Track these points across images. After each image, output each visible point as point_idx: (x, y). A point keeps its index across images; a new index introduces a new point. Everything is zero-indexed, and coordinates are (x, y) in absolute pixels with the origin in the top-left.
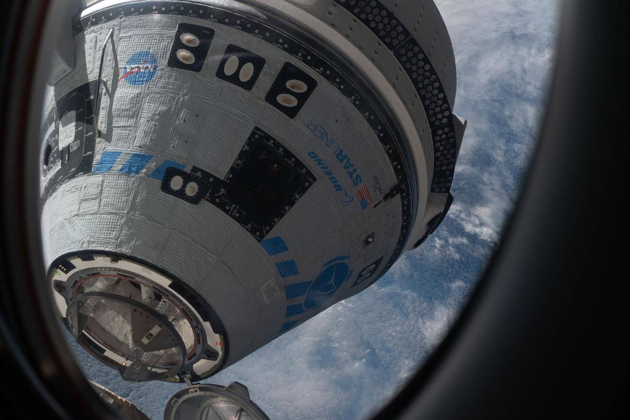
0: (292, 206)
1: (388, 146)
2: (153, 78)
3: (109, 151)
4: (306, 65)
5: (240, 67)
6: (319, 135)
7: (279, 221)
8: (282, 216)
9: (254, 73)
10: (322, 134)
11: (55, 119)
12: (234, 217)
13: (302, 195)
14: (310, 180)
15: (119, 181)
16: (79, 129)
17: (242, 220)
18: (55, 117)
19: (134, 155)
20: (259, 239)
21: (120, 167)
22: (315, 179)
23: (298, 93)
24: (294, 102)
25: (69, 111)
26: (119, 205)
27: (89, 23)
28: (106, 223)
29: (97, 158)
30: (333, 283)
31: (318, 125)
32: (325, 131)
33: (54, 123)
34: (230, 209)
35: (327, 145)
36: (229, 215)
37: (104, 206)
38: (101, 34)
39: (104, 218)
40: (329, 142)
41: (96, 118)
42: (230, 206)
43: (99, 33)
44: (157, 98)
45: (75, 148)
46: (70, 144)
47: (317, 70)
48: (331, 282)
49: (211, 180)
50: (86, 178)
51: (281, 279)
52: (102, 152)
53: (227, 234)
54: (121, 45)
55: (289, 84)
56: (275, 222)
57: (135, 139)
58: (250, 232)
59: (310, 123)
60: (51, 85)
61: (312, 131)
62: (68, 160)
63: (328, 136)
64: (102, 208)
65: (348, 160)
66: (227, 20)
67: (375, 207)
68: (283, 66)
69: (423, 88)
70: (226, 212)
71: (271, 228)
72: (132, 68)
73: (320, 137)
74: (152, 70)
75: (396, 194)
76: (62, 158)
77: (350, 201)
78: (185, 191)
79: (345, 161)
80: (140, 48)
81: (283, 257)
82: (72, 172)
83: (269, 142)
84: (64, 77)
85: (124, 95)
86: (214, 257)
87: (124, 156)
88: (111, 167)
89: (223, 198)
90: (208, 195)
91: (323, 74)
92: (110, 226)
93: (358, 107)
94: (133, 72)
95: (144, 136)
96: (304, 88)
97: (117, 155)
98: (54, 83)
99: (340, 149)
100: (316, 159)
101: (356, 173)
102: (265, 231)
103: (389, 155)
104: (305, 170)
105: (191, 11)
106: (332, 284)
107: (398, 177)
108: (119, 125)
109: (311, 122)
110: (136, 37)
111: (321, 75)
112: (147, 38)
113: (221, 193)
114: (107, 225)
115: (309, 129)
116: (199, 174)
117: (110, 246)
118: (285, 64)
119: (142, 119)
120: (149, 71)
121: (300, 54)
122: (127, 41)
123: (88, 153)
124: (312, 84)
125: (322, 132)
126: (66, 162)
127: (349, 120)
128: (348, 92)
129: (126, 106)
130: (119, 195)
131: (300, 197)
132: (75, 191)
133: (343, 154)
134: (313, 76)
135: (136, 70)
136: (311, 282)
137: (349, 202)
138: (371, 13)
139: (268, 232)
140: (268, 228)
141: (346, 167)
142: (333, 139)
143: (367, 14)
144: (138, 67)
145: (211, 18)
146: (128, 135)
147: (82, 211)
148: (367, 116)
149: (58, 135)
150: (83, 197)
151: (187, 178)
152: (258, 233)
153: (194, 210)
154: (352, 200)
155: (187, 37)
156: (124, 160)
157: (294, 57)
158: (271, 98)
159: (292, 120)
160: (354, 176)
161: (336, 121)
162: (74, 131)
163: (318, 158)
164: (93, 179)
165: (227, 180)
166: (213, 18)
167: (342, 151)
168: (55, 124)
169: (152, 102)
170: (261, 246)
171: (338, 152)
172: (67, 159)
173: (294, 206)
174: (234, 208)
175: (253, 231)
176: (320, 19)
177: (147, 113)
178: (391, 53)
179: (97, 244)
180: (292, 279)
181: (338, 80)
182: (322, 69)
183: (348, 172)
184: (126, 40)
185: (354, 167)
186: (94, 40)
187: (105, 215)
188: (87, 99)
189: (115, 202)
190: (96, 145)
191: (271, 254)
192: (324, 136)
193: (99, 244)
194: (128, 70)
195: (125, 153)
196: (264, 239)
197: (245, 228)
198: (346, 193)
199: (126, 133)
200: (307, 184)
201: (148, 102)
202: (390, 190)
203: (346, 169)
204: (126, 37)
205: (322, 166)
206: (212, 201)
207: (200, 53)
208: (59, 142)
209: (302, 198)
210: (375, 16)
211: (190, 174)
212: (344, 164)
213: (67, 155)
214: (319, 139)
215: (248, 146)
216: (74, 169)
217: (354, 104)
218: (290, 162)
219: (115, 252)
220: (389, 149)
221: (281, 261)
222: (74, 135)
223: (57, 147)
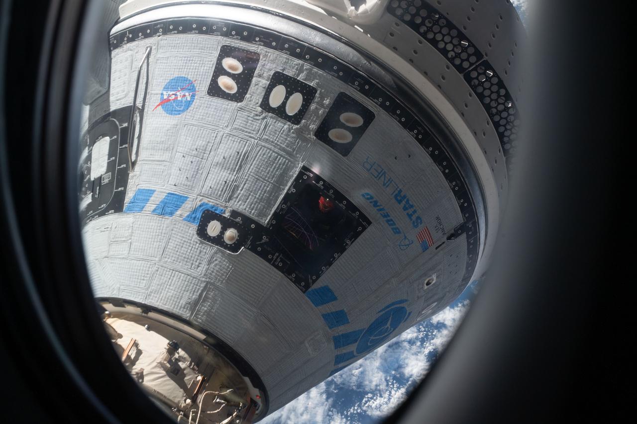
0: (342, 253)
1: (454, 183)
2: (190, 108)
3: (143, 188)
4: (362, 95)
5: (287, 98)
6: (376, 174)
7: (327, 269)
8: (330, 264)
9: (303, 106)
10: (379, 174)
11: (88, 144)
12: (277, 267)
13: (355, 240)
14: (364, 223)
15: (151, 223)
16: (111, 159)
17: (286, 271)
18: (88, 141)
19: (169, 194)
20: (304, 289)
21: (154, 207)
22: (369, 223)
23: (353, 128)
24: (348, 137)
25: (103, 137)
26: (151, 251)
27: (126, 39)
28: (135, 270)
29: (129, 196)
30: (390, 327)
31: (375, 163)
32: (383, 170)
33: (87, 148)
34: (273, 258)
35: (384, 185)
36: (272, 265)
37: (134, 251)
38: (137, 53)
39: (134, 264)
40: (387, 182)
41: (129, 149)
42: (273, 255)
43: (136, 51)
44: (194, 131)
45: (106, 181)
46: (102, 175)
47: (376, 100)
48: (386, 327)
49: (253, 226)
50: (117, 217)
51: (329, 330)
52: (134, 189)
53: (269, 285)
54: (158, 67)
55: (343, 117)
56: (323, 271)
57: (170, 176)
58: (294, 282)
59: (365, 160)
60: (86, 105)
61: (367, 170)
62: (99, 193)
63: (386, 175)
64: (132, 253)
65: (408, 200)
66: (274, 44)
67: (437, 248)
68: (337, 97)
69: (497, 114)
70: (269, 261)
71: (318, 277)
72: (169, 96)
73: (376, 176)
74: (189, 99)
75: (460, 234)
76: (93, 191)
77: (410, 244)
78: (223, 238)
79: (403, 202)
80: (177, 73)
81: (331, 307)
82: (102, 208)
83: (318, 183)
84: (99, 97)
85: (160, 126)
86: (255, 310)
87: (158, 194)
88: (143, 207)
89: (265, 246)
90: (249, 243)
91: (382, 105)
92: (140, 274)
93: (421, 142)
94: (170, 100)
95: (179, 174)
96: (359, 121)
97: (150, 194)
98: (90, 102)
99: (398, 189)
100: (371, 200)
101: (416, 214)
102: (310, 281)
103: (455, 193)
104: (357, 213)
105: (234, 33)
106: (388, 327)
107: (465, 216)
108: (154, 159)
109: (367, 159)
110: (174, 59)
111: (379, 106)
112: (185, 61)
113: (263, 241)
114: (136, 272)
115: (365, 167)
116: (239, 219)
117: (140, 297)
118: (339, 94)
119: (177, 153)
120: (186, 99)
121: (356, 83)
122: (165, 63)
123: (120, 189)
124: (369, 117)
125: (379, 171)
126: (96, 196)
127: (409, 156)
128: (409, 125)
129: (161, 138)
130: (150, 240)
131: (352, 243)
132: (104, 231)
133: (402, 194)
134: (370, 108)
135: (173, 97)
136: (364, 329)
137: (408, 245)
138: (440, 32)
139: (314, 281)
140: (314, 277)
141: (405, 209)
142: (391, 178)
143: (435, 34)
144: (175, 95)
145: (256, 41)
146: (163, 172)
147: (111, 253)
148: (431, 151)
149: (91, 162)
150: (113, 239)
151: (226, 224)
152: (303, 284)
153: (233, 259)
154: (413, 243)
155: (229, 63)
156: (158, 199)
157: (349, 87)
158: (322, 134)
159: (345, 158)
160: (414, 218)
161: (396, 158)
162: (106, 161)
163: (375, 199)
164: (124, 219)
165: (270, 227)
166: (258, 41)
167: (400, 191)
168: (89, 149)
169: (188, 135)
170: (307, 298)
171: (397, 192)
172: (97, 193)
173: (344, 253)
174: (277, 257)
175: (297, 282)
176: (381, 43)
177: (183, 147)
178: (461, 76)
179: (127, 292)
180: (342, 330)
181: (398, 112)
182: (380, 100)
183: (408, 214)
184: (164, 61)
185: (414, 208)
186: (130, 59)
187: (135, 262)
188: (121, 125)
189: (146, 248)
190: (129, 180)
191: (317, 305)
192: (380, 175)
193: (129, 293)
194: (165, 97)
195: (158, 192)
196: (310, 290)
197: (289, 278)
198: (405, 235)
199: (161, 169)
200: (360, 229)
201: (184, 135)
202: (454, 230)
203: (404, 210)
204: (163, 57)
205: (378, 208)
206: (253, 249)
207: (244, 81)
208: (92, 171)
209: (354, 244)
210: (444, 36)
211: (229, 219)
212: (403, 205)
213: (98, 188)
214: (375, 179)
215: (294, 187)
216: (104, 206)
217: (417, 138)
218: (341, 205)
219: (144, 304)
220: (455, 186)
221: (329, 312)
222: (106, 165)
223: (89, 176)
